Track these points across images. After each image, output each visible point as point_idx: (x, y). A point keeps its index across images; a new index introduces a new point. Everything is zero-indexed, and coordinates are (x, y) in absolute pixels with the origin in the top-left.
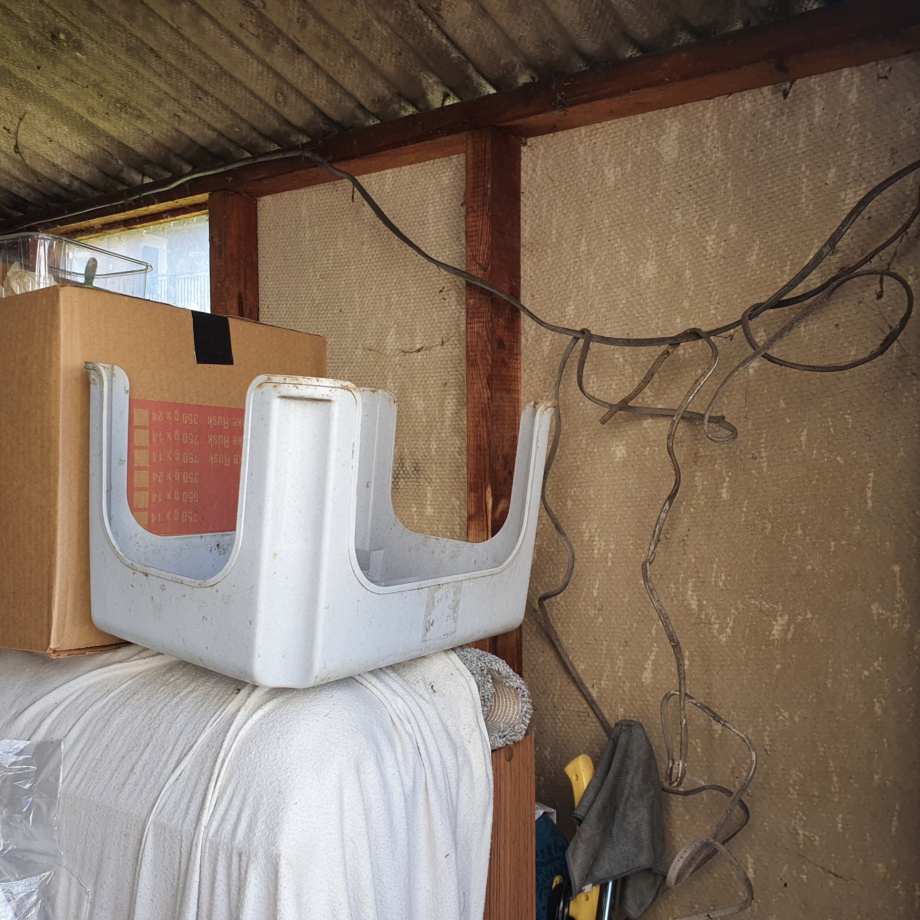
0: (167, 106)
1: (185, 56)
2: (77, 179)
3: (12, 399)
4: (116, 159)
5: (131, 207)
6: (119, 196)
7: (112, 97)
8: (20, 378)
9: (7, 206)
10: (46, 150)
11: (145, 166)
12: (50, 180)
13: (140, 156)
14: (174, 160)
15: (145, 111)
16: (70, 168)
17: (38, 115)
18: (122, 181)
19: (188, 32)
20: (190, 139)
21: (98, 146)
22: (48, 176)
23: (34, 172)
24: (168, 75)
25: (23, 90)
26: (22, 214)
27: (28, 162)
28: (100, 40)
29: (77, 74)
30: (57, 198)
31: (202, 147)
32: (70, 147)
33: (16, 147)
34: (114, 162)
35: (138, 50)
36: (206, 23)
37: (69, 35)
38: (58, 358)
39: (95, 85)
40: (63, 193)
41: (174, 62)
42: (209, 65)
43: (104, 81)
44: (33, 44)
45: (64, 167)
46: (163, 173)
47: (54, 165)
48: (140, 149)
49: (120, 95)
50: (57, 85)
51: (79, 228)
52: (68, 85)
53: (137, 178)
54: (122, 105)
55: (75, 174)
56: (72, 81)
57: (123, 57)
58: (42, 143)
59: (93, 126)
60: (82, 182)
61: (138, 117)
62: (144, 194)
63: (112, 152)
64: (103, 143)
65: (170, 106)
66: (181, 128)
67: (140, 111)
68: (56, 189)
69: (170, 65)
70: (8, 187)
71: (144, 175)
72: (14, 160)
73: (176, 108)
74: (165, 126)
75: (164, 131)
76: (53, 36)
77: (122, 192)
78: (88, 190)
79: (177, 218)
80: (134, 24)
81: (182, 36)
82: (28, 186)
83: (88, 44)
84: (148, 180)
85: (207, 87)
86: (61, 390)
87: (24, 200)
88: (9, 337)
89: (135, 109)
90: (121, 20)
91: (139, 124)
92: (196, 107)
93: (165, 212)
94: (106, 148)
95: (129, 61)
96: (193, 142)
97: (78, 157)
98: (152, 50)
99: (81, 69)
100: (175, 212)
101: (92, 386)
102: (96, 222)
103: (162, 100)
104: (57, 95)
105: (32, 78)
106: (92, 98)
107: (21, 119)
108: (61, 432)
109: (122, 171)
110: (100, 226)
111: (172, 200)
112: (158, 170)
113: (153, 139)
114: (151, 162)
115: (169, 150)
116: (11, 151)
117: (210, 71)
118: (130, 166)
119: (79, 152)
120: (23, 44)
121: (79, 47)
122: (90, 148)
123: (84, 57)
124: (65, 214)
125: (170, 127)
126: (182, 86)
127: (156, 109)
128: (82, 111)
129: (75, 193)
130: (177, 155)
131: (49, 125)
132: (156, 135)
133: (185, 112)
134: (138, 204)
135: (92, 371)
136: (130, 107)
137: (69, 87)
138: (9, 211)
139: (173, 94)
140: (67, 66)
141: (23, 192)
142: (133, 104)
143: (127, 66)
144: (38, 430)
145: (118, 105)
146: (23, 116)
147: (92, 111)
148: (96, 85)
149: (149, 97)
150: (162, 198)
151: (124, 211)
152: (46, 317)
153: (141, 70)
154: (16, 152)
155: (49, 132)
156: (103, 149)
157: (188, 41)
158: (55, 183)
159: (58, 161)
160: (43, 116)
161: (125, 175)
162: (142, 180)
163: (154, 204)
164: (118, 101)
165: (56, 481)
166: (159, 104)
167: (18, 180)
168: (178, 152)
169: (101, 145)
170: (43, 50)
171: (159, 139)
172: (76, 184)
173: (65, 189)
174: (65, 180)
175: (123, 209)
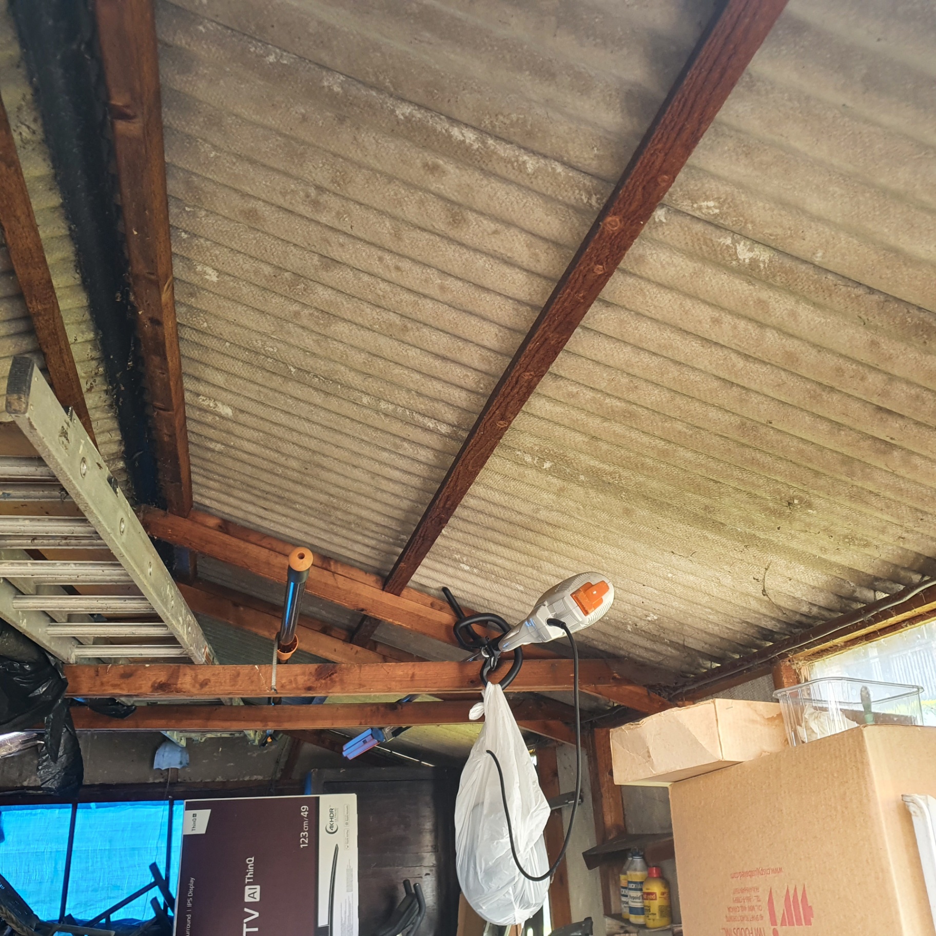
0: (891, 532)
1: (902, 489)
2: (815, 605)
3: (839, 832)
4: (848, 583)
5: (870, 623)
6: (858, 614)
7: (839, 536)
8: (843, 812)
9: (757, 638)
10: (787, 588)
11: (876, 583)
12: (792, 611)
13: (869, 575)
14: (902, 573)
15: (870, 539)
16: (809, 598)
17: (779, 562)
18: (856, 600)
19: (902, 471)
20: (916, 553)
21: (831, 575)
22: (790, 608)
23: (779, 608)
24: (888, 507)
25: (767, 546)
26: (771, 644)
27: (773, 600)
28: (827, 497)
29: (809, 525)
30: (800, 624)
31: (928, 558)
32: (807, 582)
33: (764, 591)
34: (847, 585)
35: (858, 496)
36: (917, 461)
37: (801, 500)
38: (874, 792)
39: (824, 530)
40: (804, 619)
41: (893, 497)
42: (924, 491)
43: (832, 524)
44: (773, 512)
45: (804, 598)
46: (894, 585)
47: (794, 598)
48: (870, 571)
49: (847, 531)
50: (793, 537)
51: (824, 648)
52: (802, 534)
53: (869, 595)
54: (850, 539)
55: (814, 602)
56: (806, 531)
57: (848, 504)
58: (784, 583)
59: (825, 561)
60: (820, 607)
61: (865, 546)
62: (881, 610)
63: (842, 577)
64: (836, 572)
65: (892, 530)
66: (907, 546)
67: (866, 540)
68: (798, 617)
69: (889, 499)
70: (757, 623)
71: (875, 591)
72: (761, 600)
73: (900, 532)
74: (890, 548)
75: (890, 552)
76: (789, 504)
77: (859, 610)
78: (826, 613)
79: (917, 625)
80: (854, 478)
81: (897, 476)
82: (773, 619)
83: (816, 501)
84: (881, 596)
85: (926, 509)
86: (883, 822)
87: (771, 631)
88: (825, 775)
89: (861, 540)
90: (844, 478)
91: (867, 551)
92: (919, 527)
93: (904, 621)
94: (839, 576)
95: (853, 506)
96: (918, 555)
97: (814, 588)
98: (871, 492)
99: (812, 520)
100: (913, 620)
101: (914, 818)
102: (839, 641)
103: (885, 528)
104: (794, 544)
105: (774, 537)
106: (823, 539)
107: (766, 569)
108: (891, 863)
109: (854, 591)
110: (842, 644)
111: (910, 610)
112: (888, 584)
113: (880, 560)
114: (881, 579)
115: (896, 566)
116: (760, 595)
117: (927, 496)
118: (861, 586)
119: (815, 584)
120: (765, 515)
121: (810, 505)
122: (825, 578)
123: (815, 512)
124: (811, 639)
125: (895, 547)
126: (902, 512)
127: (881, 536)
128: (815, 552)
129: (815, 618)
130: (904, 568)
131: (788, 568)
132: (883, 557)
133: (908, 532)
134: (877, 619)
135: (911, 804)
136: (857, 539)
137: (803, 536)
138: (758, 642)
139: (895, 521)
140: (801, 521)
141: (769, 625)
142: (859, 536)
143: (850, 509)
144: (869, 861)
145: (847, 540)
146: (768, 567)
147: (823, 549)
148: (826, 530)
149: (873, 527)
150: (899, 610)
151: (864, 627)
152: (855, 756)
153: (864, 510)
154: (764, 595)
155: (789, 574)
156: (836, 577)
157: (903, 478)
158: (797, 612)
159: (798, 595)
160: (782, 562)
161: (857, 594)
162: (875, 596)
163: (893, 616)
164: (846, 537)
165: (897, 913)
166: (883, 531)
167: (765, 615)
168: (906, 566)
169: (835, 574)
170: (780, 515)
171: (887, 559)
172: (815, 610)
173: (805, 615)
174: (805, 609)
175: (863, 625)
